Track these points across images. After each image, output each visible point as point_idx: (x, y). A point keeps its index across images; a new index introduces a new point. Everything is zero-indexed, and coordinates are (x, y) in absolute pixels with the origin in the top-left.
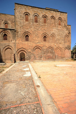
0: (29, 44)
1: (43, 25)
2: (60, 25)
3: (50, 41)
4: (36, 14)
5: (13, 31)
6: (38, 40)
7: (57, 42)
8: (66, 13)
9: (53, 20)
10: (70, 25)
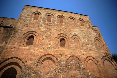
0: (32, 51)
1: (59, 25)
2: (82, 25)
3: (73, 46)
4: (50, 14)
5: (9, 29)
6: (50, 44)
7: (85, 47)
8: (87, 16)
9: (72, 20)
10: (96, 27)
